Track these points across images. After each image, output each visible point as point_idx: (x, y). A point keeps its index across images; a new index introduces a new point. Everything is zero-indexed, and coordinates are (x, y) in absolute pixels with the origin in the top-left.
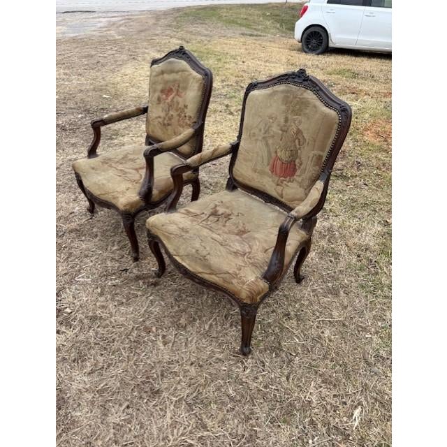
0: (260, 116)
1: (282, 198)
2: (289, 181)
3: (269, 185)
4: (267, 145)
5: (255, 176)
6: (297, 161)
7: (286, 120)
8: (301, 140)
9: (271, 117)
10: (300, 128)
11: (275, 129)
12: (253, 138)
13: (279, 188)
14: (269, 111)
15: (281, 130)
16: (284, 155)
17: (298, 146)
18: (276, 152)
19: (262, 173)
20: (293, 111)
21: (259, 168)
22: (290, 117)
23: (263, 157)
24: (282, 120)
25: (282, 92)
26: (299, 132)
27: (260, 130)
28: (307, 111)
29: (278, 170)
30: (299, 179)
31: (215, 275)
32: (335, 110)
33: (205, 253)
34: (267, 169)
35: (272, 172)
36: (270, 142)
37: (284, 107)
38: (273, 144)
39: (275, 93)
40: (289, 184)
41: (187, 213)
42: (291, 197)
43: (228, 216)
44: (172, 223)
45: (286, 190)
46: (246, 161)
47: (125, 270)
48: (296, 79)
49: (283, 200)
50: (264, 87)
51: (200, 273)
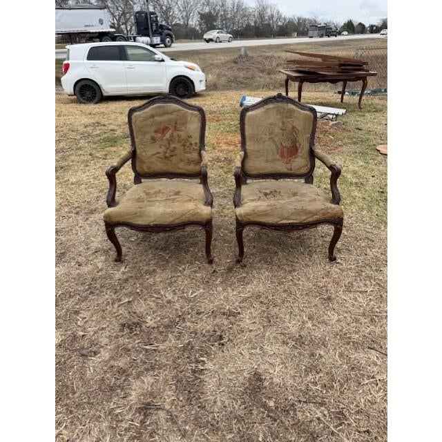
0: (263, 126)
1: (291, 170)
2: (295, 158)
3: (281, 167)
4: (274, 141)
5: (268, 165)
6: (297, 144)
7: (283, 123)
8: (297, 131)
9: (271, 124)
10: (294, 124)
11: (277, 130)
12: (261, 141)
13: (289, 166)
14: (269, 121)
15: (281, 130)
16: (287, 144)
17: (296, 136)
18: (281, 144)
19: (274, 160)
20: (286, 117)
21: (270, 158)
22: (285, 120)
24: (281, 125)
25: (274, 108)
26: (294, 127)
27: (266, 134)
28: (295, 115)
29: (286, 155)
30: (301, 154)
32: (308, 111)
33: (300, 208)
34: (278, 157)
35: (282, 157)
36: (276, 139)
37: (279, 117)
38: (278, 140)
39: (267, 111)
40: (296, 160)
41: (253, 200)
42: (297, 167)
43: (275, 191)
44: (257, 207)
45: (294, 164)
46: (257, 158)
47: (214, 271)
48: (278, 99)
49: (292, 172)
50: (256, 109)
51: (305, 220)
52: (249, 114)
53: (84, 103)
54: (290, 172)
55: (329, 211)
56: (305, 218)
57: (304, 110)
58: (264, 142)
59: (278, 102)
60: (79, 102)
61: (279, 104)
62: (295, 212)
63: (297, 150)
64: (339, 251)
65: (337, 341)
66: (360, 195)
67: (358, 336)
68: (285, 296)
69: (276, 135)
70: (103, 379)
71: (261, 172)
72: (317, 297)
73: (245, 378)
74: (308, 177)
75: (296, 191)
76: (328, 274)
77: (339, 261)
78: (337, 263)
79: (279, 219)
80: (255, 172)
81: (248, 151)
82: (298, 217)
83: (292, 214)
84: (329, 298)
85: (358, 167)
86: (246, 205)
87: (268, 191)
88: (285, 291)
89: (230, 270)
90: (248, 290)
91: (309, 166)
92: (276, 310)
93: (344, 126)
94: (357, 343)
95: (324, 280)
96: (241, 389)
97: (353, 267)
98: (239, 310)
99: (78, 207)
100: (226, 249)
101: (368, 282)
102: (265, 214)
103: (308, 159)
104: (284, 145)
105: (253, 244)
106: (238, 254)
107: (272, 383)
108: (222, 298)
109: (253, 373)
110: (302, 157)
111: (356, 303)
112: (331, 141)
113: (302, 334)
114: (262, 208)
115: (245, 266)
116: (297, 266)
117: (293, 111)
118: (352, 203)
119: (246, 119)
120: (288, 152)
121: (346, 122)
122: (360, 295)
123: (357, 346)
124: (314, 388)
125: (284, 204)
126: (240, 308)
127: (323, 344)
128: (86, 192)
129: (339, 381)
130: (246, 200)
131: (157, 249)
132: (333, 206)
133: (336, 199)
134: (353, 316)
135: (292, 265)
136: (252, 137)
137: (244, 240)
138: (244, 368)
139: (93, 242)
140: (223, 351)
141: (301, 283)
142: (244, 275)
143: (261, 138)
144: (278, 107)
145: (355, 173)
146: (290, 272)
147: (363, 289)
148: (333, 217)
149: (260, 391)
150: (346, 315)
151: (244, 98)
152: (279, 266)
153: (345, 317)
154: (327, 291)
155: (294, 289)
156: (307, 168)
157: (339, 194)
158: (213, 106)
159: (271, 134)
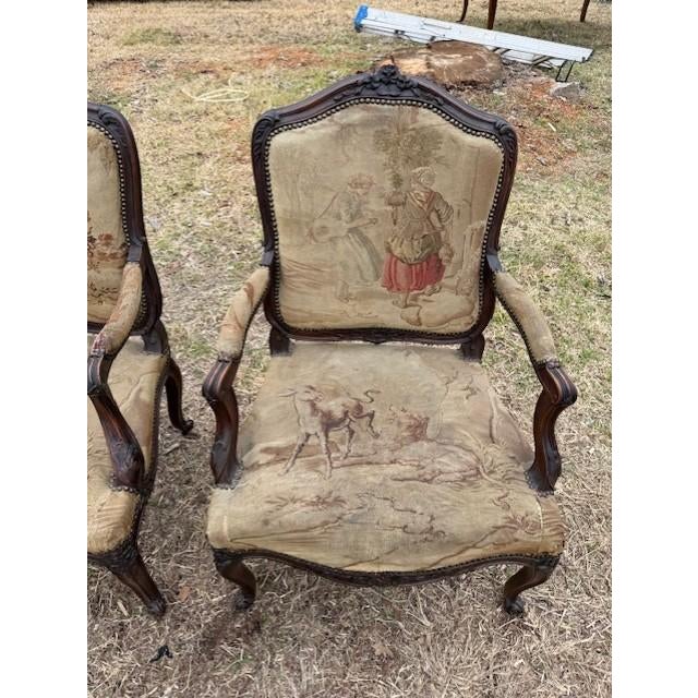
0: (326, 188)
1: (421, 324)
3: (387, 313)
4: (365, 241)
5: (347, 307)
6: (442, 252)
7: (397, 181)
8: (443, 210)
9: (356, 184)
11: (376, 205)
13: (411, 313)
14: (349, 172)
15: (390, 204)
17: (438, 225)
18: (389, 250)
19: (366, 296)
20: (408, 159)
21: (354, 289)
22: (402, 172)
23: (359, 267)
24: (388, 186)
25: (365, 124)
26: (433, 197)
27: (339, 217)
28: (440, 153)
29: (402, 279)
30: (453, 282)
31: (474, 546)
32: (488, 135)
33: (422, 522)
34: (378, 286)
35: (390, 288)
36: (371, 233)
37: (383, 157)
38: (379, 235)
39: (346, 130)
41: (279, 456)
42: (439, 318)
45: (426, 309)
46: (315, 286)
48: (383, 90)
49: (423, 327)
50: (304, 122)
51: (435, 564)
52: (280, 141)
54: (413, 328)
55: (520, 534)
56: (435, 558)
57: (475, 132)
59: (380, 98)
61: (386, 109)
63: (440, 269)
69: (374, 222)
71: (329, 324)
74: (472, 344)
79: (348, 561)
80: (310, 325)
81: (284, 263)
82: (411, 559)
83: (393, 550)
91: (475, 315)
93: (582, 93)
102: (304, 535)
103: (475, 296)
104: (397, 252)
110: (456, 290)
112: (550, 139)
117: (434, 138)
119: (271, 161)
120: (409, 274)
121: (589, 81)
136: (294, 221)
143: (324, 229)
144: (382, 120)
151: (363, 13)
156: (468, 319)
157: (558, 457)
158: (307, 22)
159: (353, 218)
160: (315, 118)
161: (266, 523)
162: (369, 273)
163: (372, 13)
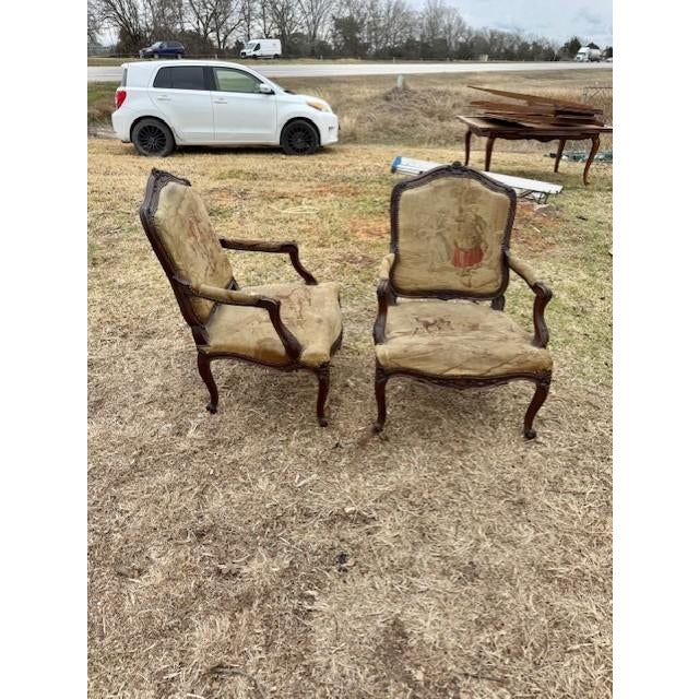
0: (427, 214)
1: (470, 286)
2: (478, 267)
3: (454, 280)
4: (444, 239)
5: (433, 275)
6: (482, 246)
7: (461, 211)
8: (483, 225)
9: (442, 212)
10: (478, 214)
11: (450, 222)
12: (424, 238)
13: (466, 279)
14: (439, 206)
15: (457, 221)
16: (465, 244)
17: (480, 231)
18: (456, 244)
19: (442, 270)
20: (466, 201)
21: (437, 266)
22: (463, 206)
23: (440, 253)
24: (457, 213)
25: (447, 186)
26: (478, 218)
27: (432, 227)
28: (480, 198)
29: (462, 261)
30: (487, 262)
31: (507, 363)
32: (502, 192)
33: (482, 351)
34: (449, 264)
35: (456, 265)
36: (447, 235)
37: (455, 200)
38: (451, 236)
39: (437, 189)
40: (478, 270)
41: (405, 334)
42: (480, 283)
43: (442, 321)
44: (412, 345)
45: (474, 277)
46: (416, 264)
47: (337, 445)
48: (454, 171)
49: (472, 289)
50: (418, 185)
51: (489, 371)
52: (407, 193)
53: (146, 155)
54: (467, 289)
55: (529, 358)
56: (488, 367)
57: (496, 190)
58: (428, 238)
59: (453, 175)
60: (137, 152)
61: (455, 179)
62: (474, 358)
63: (481, 255)
64: (541, 421)
65: (532, 577)
66: (579, 329)
67: (567, 570)
68: (450, 493)
69: (449, 229)
70: (150, 617)
71: (422, 286)
72: (501, 498)
73: (378, 629)
74: (498, 301)
75: (475, 321)
76: (521, 462)
77: (540, 439)
78: (538, 443)
79: (446, 368)
80: (411, 287)
81: (401, 253)
82: (478, 366)
83: (468, 360)
84: (522, 502)
85: (579, 282)
86: (394, 340)
87: (431, 320)
88: (449, 485)
89: (362, 444)
90: (390, 479)
91: (500, 281)
92: (434, 517)
93: (558, 213)
94: (565, 581)
95: (516, 471)
96: (371, 648)
97: (564, 450)
98: (375, 514)
99: (127, 326)
100: (358, 408)
101: (587, 478)
102: (425, 357)
103: (499, 270)
104: (459, 245)
105: (402, 403)
106: (376, 417)
107: (421, 642)
108: (348, 491)
109: (391, 622)
110: (489, 267)
111: (566, 513)
113: (475, 559)
114: (421, 348)
115: (387, 439)
116: (472, 444)
117: (479, 192)
118: (566, 342)
119: (401, 202)
120: (465, 257)
121: (562, 206)
122: (573, 498)
123: (564, 586)
124: (489, 653)
125: (455, 342)
126: (376, 510)
127: (509, 579)
128: (140, 302)
129: (532, 644)
130: (393, 333)
131: (247, 403)
132: (536, 350)
133: (541, 339)
134: (560, 535)
135: (464, 442)
136: (409, 230)
137: (387, 395)
138: (378, 612)
139: (146, 385)
140: (345, 582)
141: (476, 472)
142: (385, 454)
143: (424, 233)
144: (454, 183)
145: (573, 291)
146: (460, 453)
147: (579, 489)
148: (535, 368)
149: (403, 653)
150: (548, 532)
151: (398, 160)
152: (442, 443)
153: (547, 535)
154: (518, 489)
155: (465, 482)
156: (495, 284)
157: (546, 330)
158: (349, 169)
159: (439, 227)
160: (423, 184)
161: (406, 351)
162: (445, 257)
163: (404, 160)
